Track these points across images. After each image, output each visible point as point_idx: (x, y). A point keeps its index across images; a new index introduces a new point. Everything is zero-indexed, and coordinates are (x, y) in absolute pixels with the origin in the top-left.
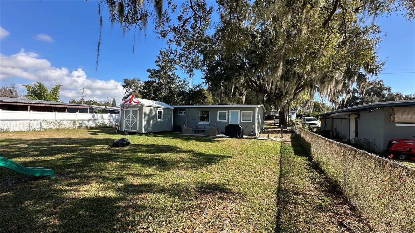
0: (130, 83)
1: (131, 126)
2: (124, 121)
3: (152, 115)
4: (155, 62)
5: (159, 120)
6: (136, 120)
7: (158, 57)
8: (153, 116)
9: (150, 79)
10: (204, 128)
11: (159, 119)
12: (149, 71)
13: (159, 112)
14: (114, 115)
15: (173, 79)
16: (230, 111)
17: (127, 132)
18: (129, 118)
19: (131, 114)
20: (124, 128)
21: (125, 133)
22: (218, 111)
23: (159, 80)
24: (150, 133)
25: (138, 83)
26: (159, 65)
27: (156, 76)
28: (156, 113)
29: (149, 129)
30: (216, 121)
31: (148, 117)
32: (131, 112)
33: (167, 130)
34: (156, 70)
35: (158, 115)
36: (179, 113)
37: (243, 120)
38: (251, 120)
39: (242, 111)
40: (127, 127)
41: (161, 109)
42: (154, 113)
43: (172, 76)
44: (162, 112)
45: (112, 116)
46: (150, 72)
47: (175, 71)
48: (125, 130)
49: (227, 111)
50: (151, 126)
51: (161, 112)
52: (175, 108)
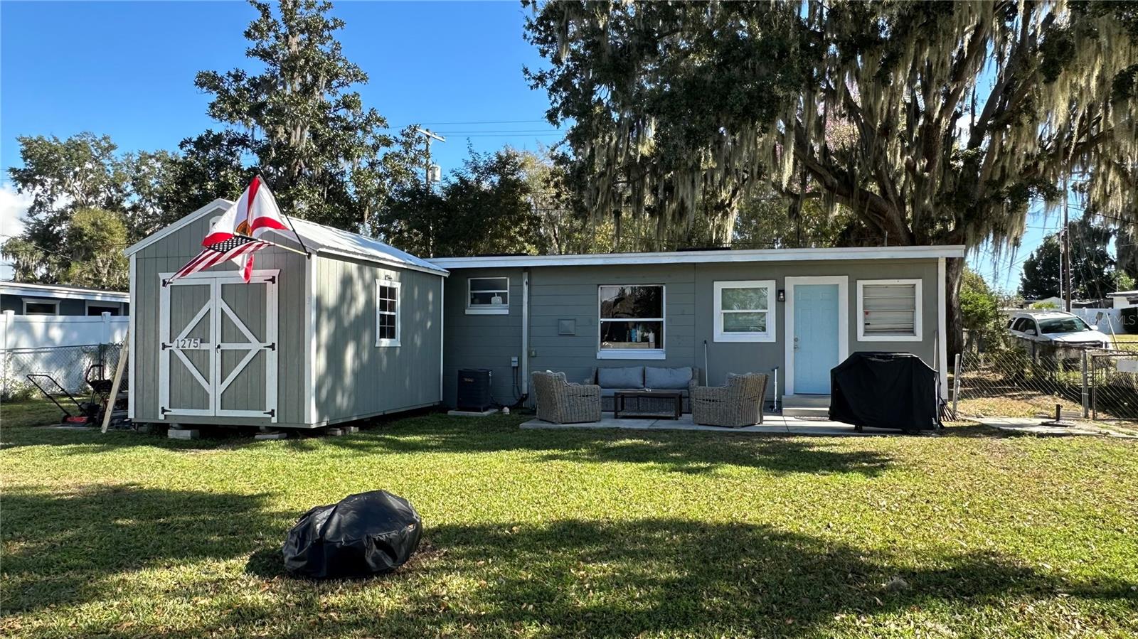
0: (58, 160)
1: (215, 389)
2: (164, 356)
3: (353, 312)
4: (248, 34)
5: (385, 342)
6: (255, 346)
7: (259, 6)
8: (357, 317)
9: (219, 127)
10: (639, 382)
11: (382, 336)
12: (208, 81)
13: (383, 289)
14: (38, 320)
15: (347, 128)
16: (790, 283)
17: (184, 427)
18: (201, 332)
19: (216, 304)
20: (164, 401)
21: (172, 434)
22: (719, 286)
23: (272, 134)
24: (344, 426)
25: (106, 161)
26: (266, 55)
27: (256, 111)
28: (369, 302)
29: (339, 399)
30: (708, 340)
31: (333, 323)
32: (216, 292)
33: (422, 401)
34: (250, 76)
35: (379, 312)
36: (473, 302)
37: (867, 332)
38: (911, 331)
39: (860, 284)
40: (187, 391)
41: (393, 274)
42: (361, 299)
43: (342, 112)
44: (398, 292)
45: (27, 328)
46: (216, 88)
47: (354, 87)
48: (175, 412)
49: (770, 286)
50: (348, 379)
51: (392, 290)
52: (451, 270)
